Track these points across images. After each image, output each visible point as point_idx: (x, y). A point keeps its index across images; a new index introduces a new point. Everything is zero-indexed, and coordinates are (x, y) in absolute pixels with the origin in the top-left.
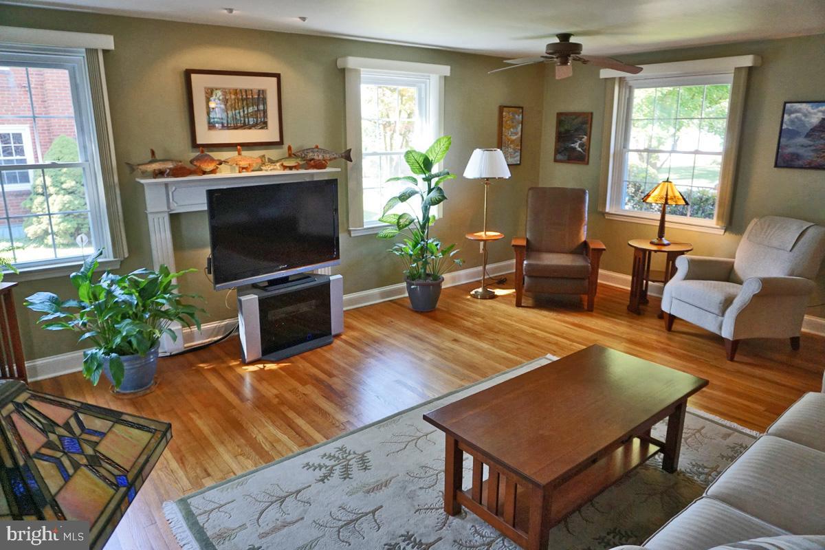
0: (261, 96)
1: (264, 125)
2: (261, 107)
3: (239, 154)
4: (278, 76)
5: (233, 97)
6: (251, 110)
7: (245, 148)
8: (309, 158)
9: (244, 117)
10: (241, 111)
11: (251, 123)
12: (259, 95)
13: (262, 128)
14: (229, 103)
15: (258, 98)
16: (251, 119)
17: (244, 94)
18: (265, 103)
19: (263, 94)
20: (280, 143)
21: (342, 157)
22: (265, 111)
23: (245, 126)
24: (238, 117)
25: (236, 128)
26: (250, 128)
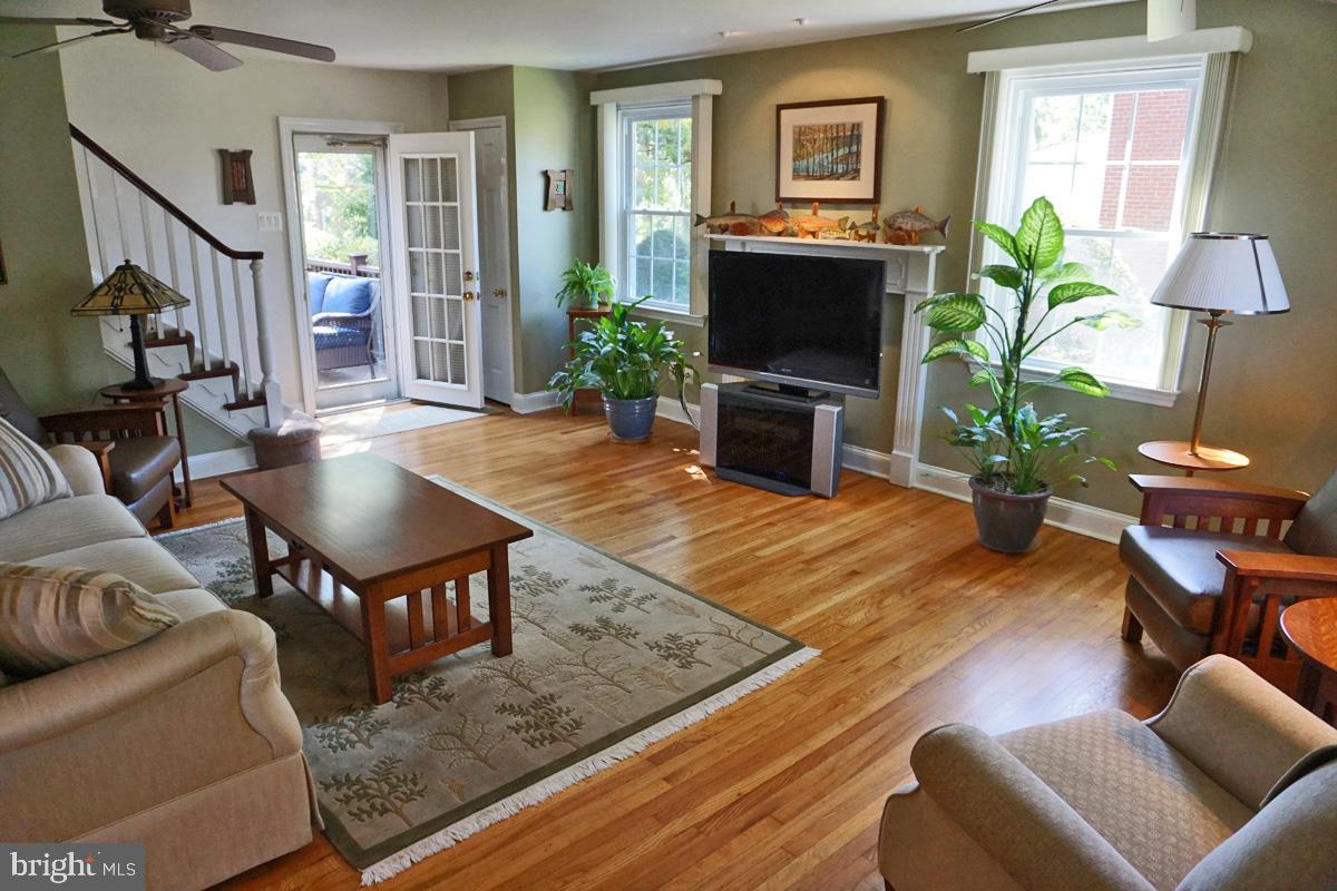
0: (856, 132)
1: (854, 174)
2: (854, 148)
3: (815, 214)
4: (881, 102)
5: (822, 135)
6: (841, 152)
7: (824, 205)
8: (897, 225)
9: (832, 163)
10: (830, 154)
11: (840, 171)
12: (852, 131)
13: (853, 179)
14: (817, 144)
15: (851, 136)
16: (840, 166)
17: (835, 130)
18: (859, 143)
19: (858, 129)
20: (874, 202)
21: (936, 228)
22: (858, 154)
23: (833, 176)
24: (825, 164)
25: (821, 178)
26: (838, 179)
